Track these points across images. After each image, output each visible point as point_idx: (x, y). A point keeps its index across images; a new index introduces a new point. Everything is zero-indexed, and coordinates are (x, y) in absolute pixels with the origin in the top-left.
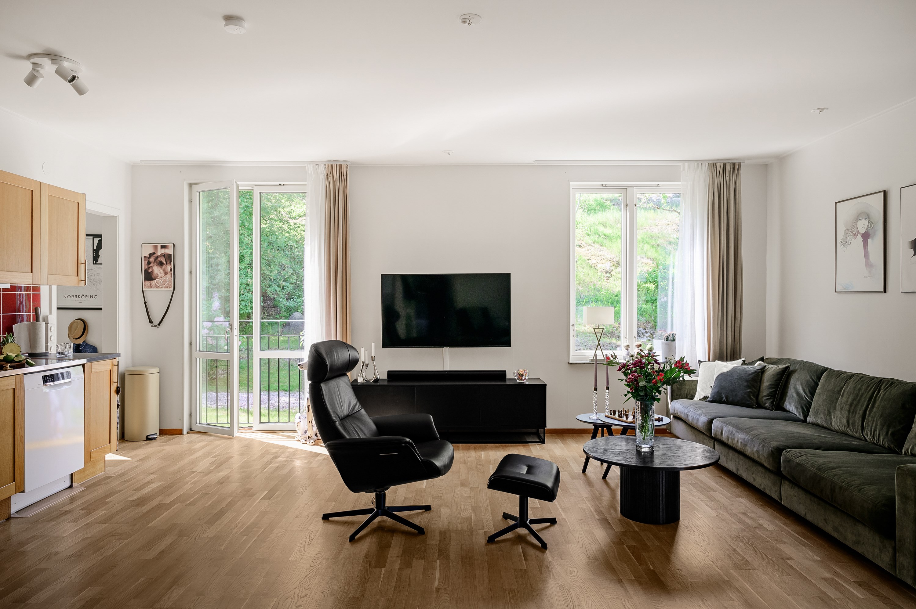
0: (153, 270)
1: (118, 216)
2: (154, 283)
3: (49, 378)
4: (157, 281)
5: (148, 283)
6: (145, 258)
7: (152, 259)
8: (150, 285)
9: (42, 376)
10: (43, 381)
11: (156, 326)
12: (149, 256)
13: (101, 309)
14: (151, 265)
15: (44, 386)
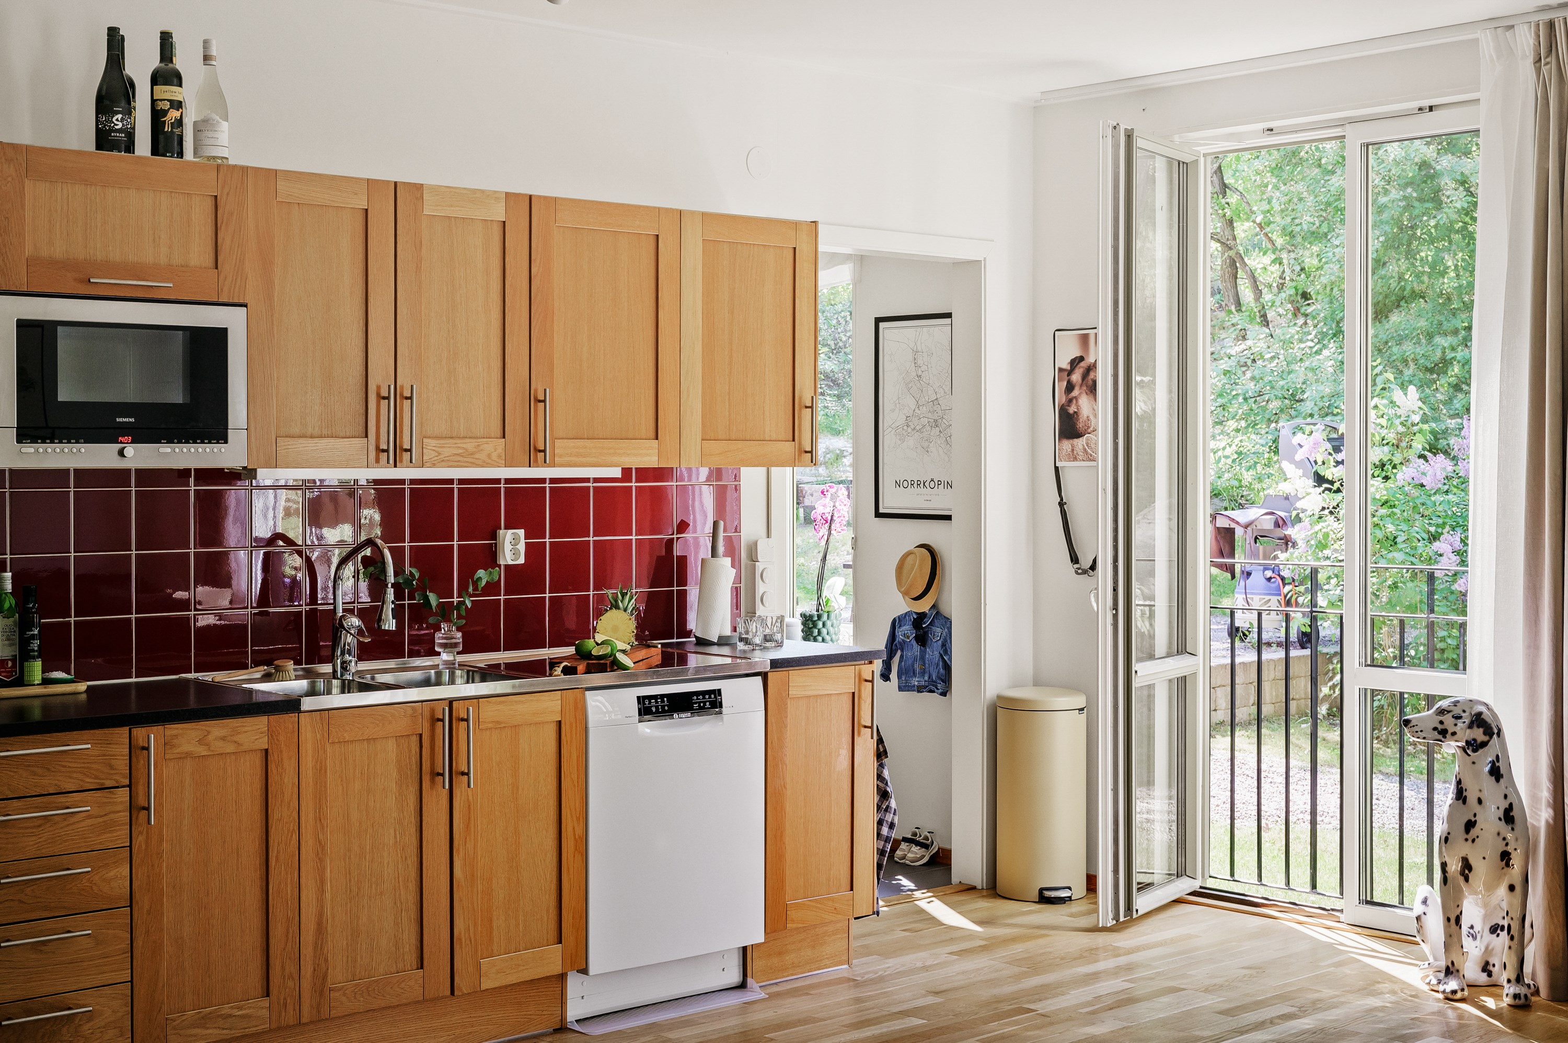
0: (1078, 407)
1: (985, 259)
2: (1081, 447)
3: (657, 702)
4: (1087, 439)
5: (1067, 444)
6: (1062, 374)
7: (1076, 377)
8: (1073, 450)
9: (638, 698)
10: (640, 710)
11: (1085, 572)
12: (1069, 368)
13: (948, 518)
14: (1075, 393)
15: (640, 721)
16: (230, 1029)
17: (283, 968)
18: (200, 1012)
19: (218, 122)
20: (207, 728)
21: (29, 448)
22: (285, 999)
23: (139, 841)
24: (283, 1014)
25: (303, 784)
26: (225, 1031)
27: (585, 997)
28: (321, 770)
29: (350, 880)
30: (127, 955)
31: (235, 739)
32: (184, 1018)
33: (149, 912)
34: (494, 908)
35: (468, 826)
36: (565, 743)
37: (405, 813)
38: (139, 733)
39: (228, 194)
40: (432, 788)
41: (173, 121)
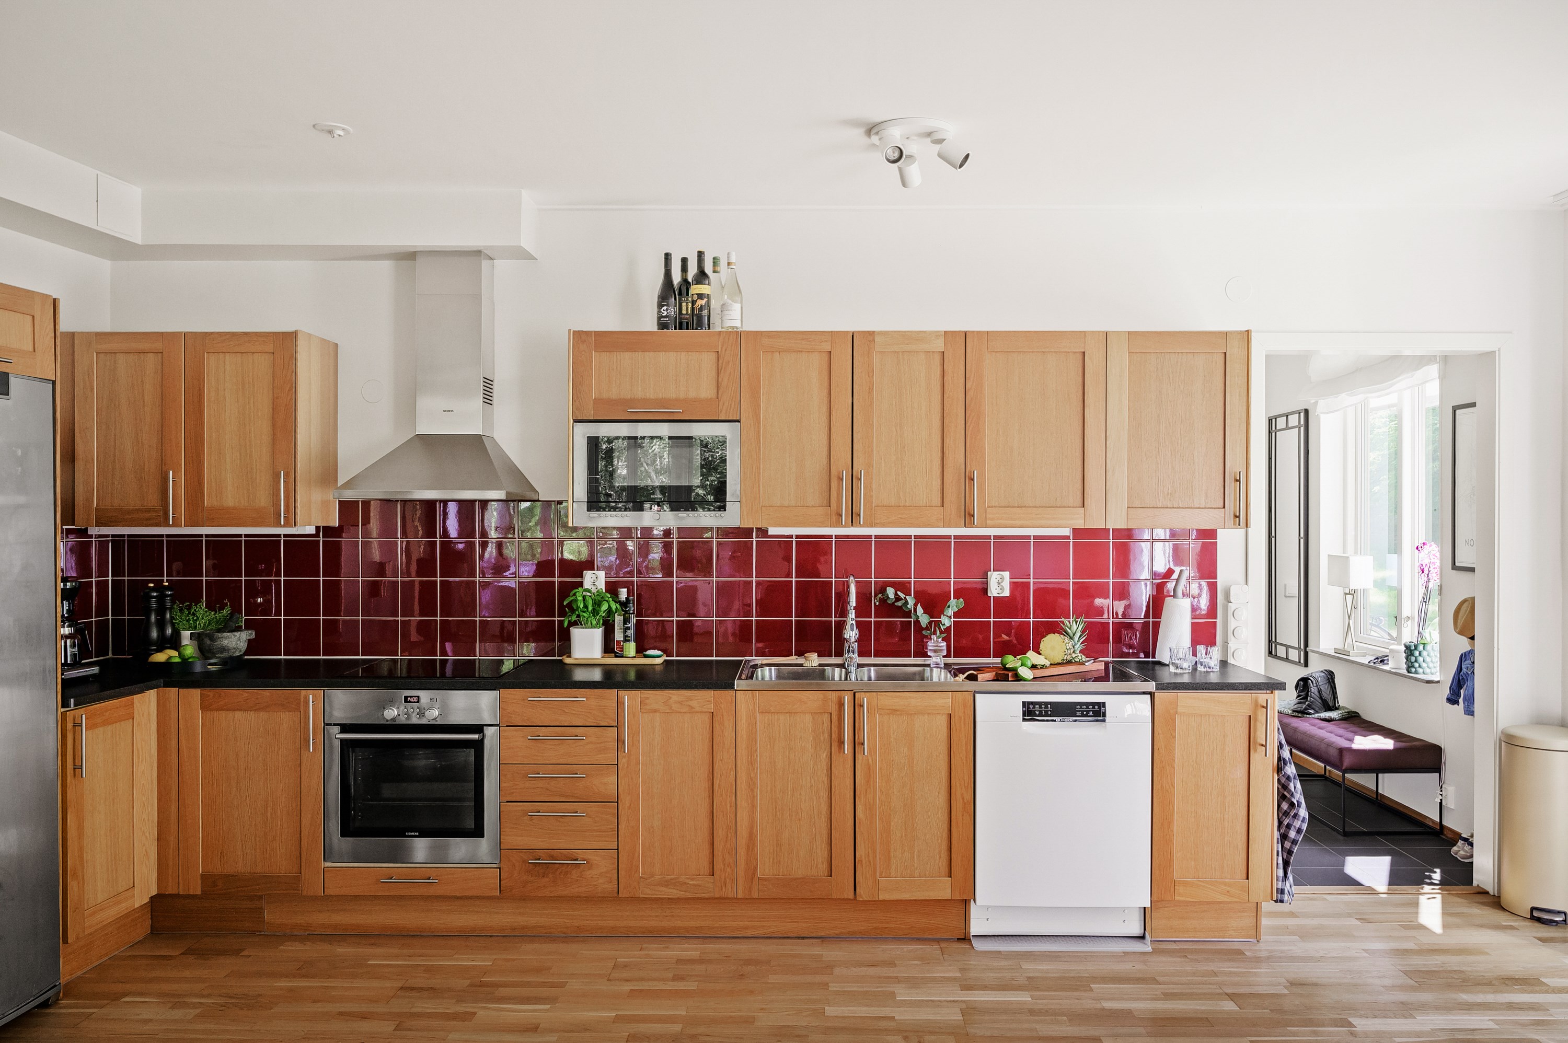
1: (1499, 348)
3: (1040, 707)
9: (1023, 702)
10: (1024, 712)
15: (1024, 720)
16: (685, 892)
17: (724, 860)
18: (664, 877)
19: (731, 304)
20: (670, 695)
21: (594, 514)
22: (725, 878)
23: (623, 762)
24: (724, 890)
25: (739, 739)
26: (682, 893)
27: (989, 920)
28: (752, 731)
29: (776, 808)
30: (614, 832)
31: (688, 703)
32: (653, 879)
33: (629, 808)
34: (892, 843)
35: (868, 782)
36: (954, 732)
37: (819, 767)
38: (621, 693)
39: (726, 350)
40: (839, 752)
41: (699, 307)
